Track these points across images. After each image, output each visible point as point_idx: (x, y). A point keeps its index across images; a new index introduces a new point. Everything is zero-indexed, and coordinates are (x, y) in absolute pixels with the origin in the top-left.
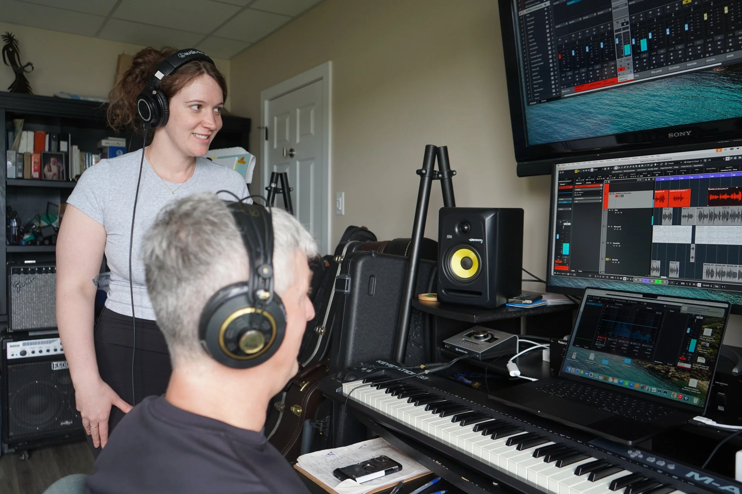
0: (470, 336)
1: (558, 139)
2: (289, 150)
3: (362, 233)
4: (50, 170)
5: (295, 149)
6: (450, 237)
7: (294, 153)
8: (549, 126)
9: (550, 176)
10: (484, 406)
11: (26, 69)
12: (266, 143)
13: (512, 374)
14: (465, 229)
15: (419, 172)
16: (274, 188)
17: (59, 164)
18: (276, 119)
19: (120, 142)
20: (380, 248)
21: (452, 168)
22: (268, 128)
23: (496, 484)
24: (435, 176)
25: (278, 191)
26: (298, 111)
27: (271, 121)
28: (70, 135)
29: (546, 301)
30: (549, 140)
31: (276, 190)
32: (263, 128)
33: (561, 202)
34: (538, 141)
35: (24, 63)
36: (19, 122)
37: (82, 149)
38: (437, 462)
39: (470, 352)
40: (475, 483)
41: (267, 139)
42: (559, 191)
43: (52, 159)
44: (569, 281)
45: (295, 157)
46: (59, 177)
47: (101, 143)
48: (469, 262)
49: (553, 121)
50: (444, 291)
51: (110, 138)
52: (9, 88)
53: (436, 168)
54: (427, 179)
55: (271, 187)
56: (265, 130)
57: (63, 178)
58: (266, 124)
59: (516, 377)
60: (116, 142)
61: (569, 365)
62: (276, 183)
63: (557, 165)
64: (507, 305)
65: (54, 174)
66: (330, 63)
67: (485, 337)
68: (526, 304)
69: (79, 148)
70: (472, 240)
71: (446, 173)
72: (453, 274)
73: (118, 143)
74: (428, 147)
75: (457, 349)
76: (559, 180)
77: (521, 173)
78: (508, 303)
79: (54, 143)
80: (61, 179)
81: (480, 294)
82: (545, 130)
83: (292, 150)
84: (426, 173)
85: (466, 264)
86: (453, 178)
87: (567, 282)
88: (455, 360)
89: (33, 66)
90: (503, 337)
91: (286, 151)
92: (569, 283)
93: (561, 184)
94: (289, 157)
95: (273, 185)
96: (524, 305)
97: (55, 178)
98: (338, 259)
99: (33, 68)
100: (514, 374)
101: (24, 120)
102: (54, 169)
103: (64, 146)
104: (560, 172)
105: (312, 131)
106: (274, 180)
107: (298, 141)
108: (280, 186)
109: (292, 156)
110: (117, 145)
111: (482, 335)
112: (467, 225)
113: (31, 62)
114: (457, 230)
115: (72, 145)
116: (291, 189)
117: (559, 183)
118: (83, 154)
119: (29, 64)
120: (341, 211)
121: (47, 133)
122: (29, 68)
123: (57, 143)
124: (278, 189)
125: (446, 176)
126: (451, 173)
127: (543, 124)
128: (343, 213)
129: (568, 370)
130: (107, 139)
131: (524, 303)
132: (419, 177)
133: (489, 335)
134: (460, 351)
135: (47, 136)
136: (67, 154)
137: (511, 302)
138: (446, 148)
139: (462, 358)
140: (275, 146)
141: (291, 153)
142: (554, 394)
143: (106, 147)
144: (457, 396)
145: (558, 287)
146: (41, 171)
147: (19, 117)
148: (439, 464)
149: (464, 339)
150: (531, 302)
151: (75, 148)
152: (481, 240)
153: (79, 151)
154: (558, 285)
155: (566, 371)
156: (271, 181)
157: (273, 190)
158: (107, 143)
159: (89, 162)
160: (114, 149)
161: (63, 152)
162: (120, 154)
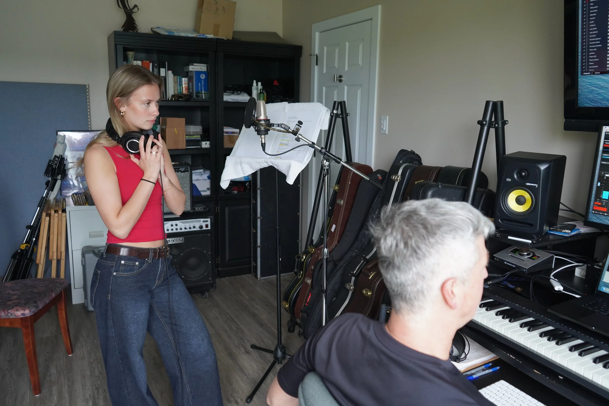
0: (514, 251)
1: (607, 105)
2: (338, 76)
3: (412, 156)
5: (344, 76)
6: (509, 180)
7: (342, 79)
8: (599, 94)
9: (597, 134)
10: (542, 316)
11: (134, 11)
12: (316, 67)
13: (557, 288)
14: (522, 175)
15: (480, 123)
16: (336, 113)
18: (325, 48)
19: (202, 67)
20: (433, 173)
21: (505, 119)
22: (318, 55)
23: (561, 378)
24: (492, 126)
25: (339, 117)
26: (347, 44)
27: (321, 50)
28: (167, 63)
29: (580, 229)
30: (598, 104)
31: (337, 115)
32: (314, 55)
33: (605, 157)
34: (587, 105)
35: (131, 6)
36: (131, 54)
37: (175, 74)
38: (511, 356)
39: (518, 267)
40: (546, 376)
41: (317, 64)
42: (604, 148)
44: (606, 219)
45: (343, 82)
47: (189, 68)
48: (522, 200)
49: (604, 90)
50: (500, 220)
51: (195, 64)
52: (122, 27)
53: (493, 119)
54: (486, 128)
55: (334, 113)
56: (315, 57)
57: (164, 97)
58: (317, 52)
59: (560, 291)
60: (199, 67)
61: (604, 286)
62: (337, 109)
63: (604, 127)
64: (548, 232)
66: (380, 7)
67: (528, 255)
68: (566, 233)
69: (172, 73)
70: (528, 184)
71: (500, 123)
72: (509, 208)
73: (201, 68)
74: (488, 103)
75: (506, 263)
76: (605, 139)
77: (567, 127)
78: (550, 230)
79: (156, 70)
80: (162, 99)
81: (531, 225)
82: (595, 96)
83: (340, 76)
84: (486, 124)
85: (520, 201)
86: (506, 127)
87: (604, 220)
88: (508, 273)
89: (138, 7)
90: (543, 256)
91: (337, 77)
92: (605, 221)
93: (606, 143)
94: (338, 81)
95: (335, 112)
96: (564, 234)
98: (395, 178)
99: (138, 9)
100: (559, 289)
101: (134, 52)
103: (163, 72)
104: (607, 133)
105: (360, 63)
106: (336, 108)
107: (346, 69)
108: (339, 112)
109: (340, 81)
110: (201, 70)
111: (526, 253)
112: (524, 172)
113: (137, 4)
114: (515, 176)
115: (168, 70)
116: (349, 114)
117: (604, 141)
118: (176, 77)
119: (136, 6)
120: (385, 131)
121: (150, 62)
122: (136, 9)
123: (158, 69)
124: (338, 114)
125: (500, 126)
126: (504, 123)
127: (594, 92)
128: (387, 133)
129: (603, 289)
130: (193, 65)
131: (564, 232)
132: (479, 126)
133: (531, 253)
134: (508, 265)
135: (151, 64)
136: (165, 78)
137: (552, 230)
138: (502, 103)
139: (513, 272)
140: (325, 71)
141: (340, 79)
142: (599, 312)
143: (191, 71)
144: (518, 305)
145: (596, 223)
147: (131, 50)
148: (513, 358)
149: (510, 255)
150: (570, 231)
151: (170, 72)
152: (536, 185)
153: (173, 75)
154: (595, 221)
155: (602, 291)
156: (334, 109)
157: (334, 116)
158: (193, 69)
159: (181, 84)
160: (198, 73)
161: (162, 77)
162: (203, 77)
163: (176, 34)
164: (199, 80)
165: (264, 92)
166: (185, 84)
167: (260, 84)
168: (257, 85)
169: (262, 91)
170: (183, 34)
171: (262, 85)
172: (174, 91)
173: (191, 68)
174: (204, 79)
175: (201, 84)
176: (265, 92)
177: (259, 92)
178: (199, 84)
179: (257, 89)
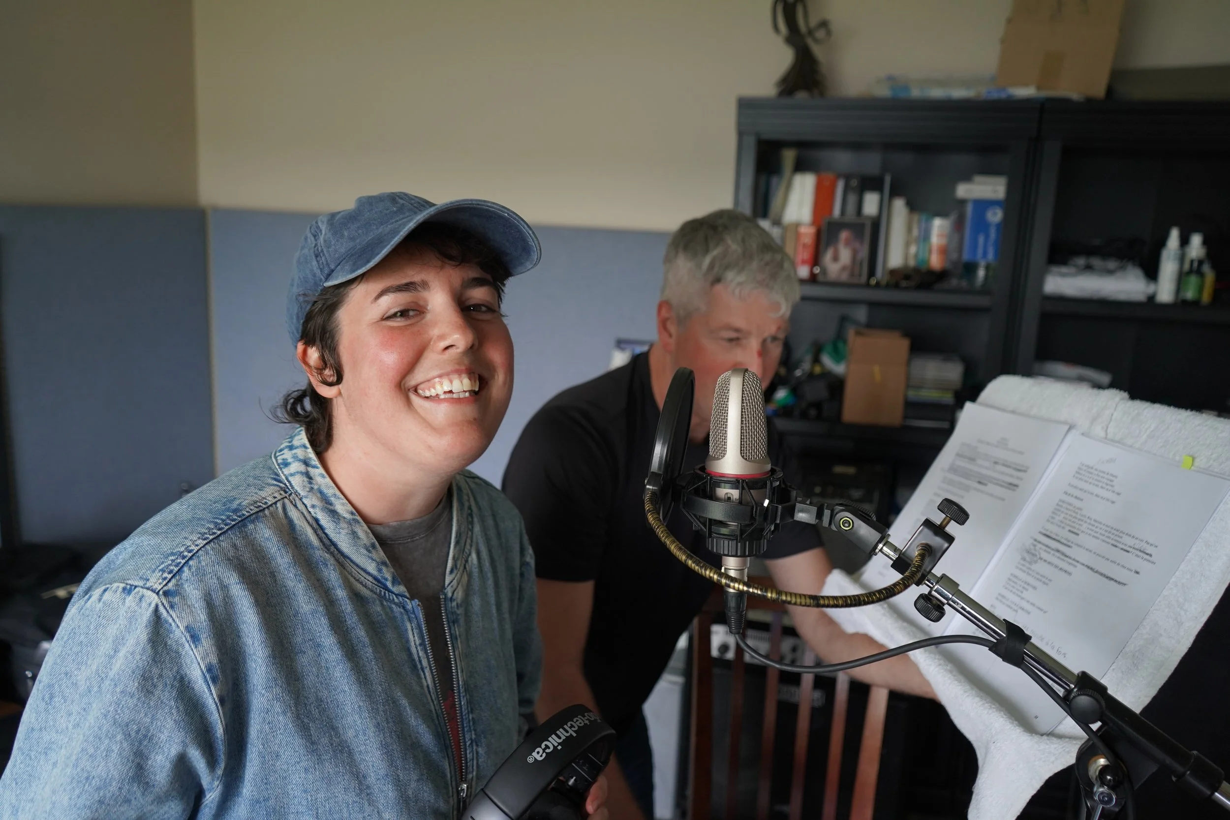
4: (836, 258)
11: (816, 34)
17: (857, 245)
19: (994, 188)
28: (890, 176)
35: (814, 23)
36: (789, 156)
37: (912, 207)
43: (844, 235)
46: (852, 274)
47: (956, 191)
51: (978, 179)
57: (860, 275)
65: (844, 268)
69: (906, 204)
73: (991, 190)
79: (852, 199)
89: (830, 27)
97: (844, 277)
99: (830, 32)
101: (796, 152)
102: (845, 255)
103: (871, 203)
110: (989, 196)
113: (828, 19)
115: (891, 198)
118: (916, 217)
119: (823, 23)
121: (841, 178)
122: (822, 32)
123: (858, 197)
130: (971, 181)
135: (841, 184)
136: (877, 222)
143: (965, 200)
146: (816, 260)
147: (789, 146)
151: (899, 205)
153: (907, 210)
158: (970, 192)
159: (925, 236)
160: (983, 205)
161: (868, 217)
162: (995, 216)
163: (916, 93)
164: (981, 225)
165: (1207, 269)
166: (940, 236)
167: (1196, 240)
168: (1184, 241)
169: (1195, 265)
170: (937, 93)
171: (1205, 242)
172: (906, 257)
173: (963, 190)
174: (998, 226)
175: (987, 237)
176: (1214, 266)
177: (1187, 266)
178: (981, 240)
179: (1182, 258)
